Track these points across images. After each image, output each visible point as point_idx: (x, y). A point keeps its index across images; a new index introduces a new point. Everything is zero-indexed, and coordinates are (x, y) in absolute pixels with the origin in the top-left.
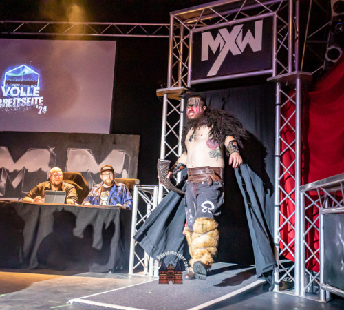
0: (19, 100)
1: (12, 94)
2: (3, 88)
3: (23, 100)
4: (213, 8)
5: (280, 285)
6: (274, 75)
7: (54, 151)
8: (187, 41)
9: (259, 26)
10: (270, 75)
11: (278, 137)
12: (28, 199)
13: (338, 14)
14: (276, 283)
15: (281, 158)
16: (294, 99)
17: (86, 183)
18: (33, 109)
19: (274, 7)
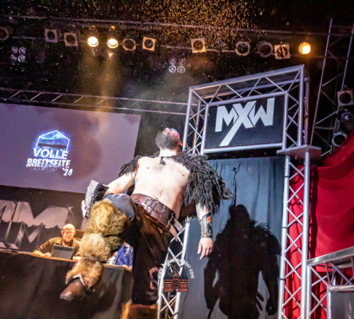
0: (47, 161)
1: (42, 155)
2: (35, 149)
3: (51, 161)
4: (229, 85)
6: (284, 148)
7: (72, 210)
8: (203, 113)
9: (271, 103)
10: (280, 148)
11: (286, 209)
12: (37, 253)
15: (288, 229)
16: (303, 172)
18: (60, 170)
19: (285, 88)
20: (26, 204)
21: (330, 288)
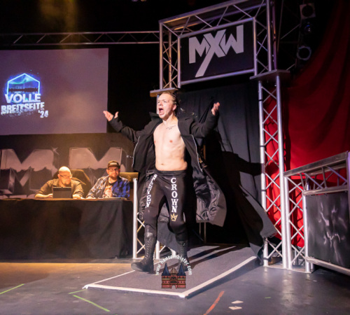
1: (15, 101)
3: (26, 106)
4: (198, 15)
5: (269, 260)
6: (256, 74)
7: (57, 151)
8: (175, 46)
9: (240, 30)
11: (262, 129)
13: (306, 18)
14: (266, 259)
15: (265, 147)
16: (275, 94)
17: (88, 178)
19: (252, 13)
20: (11, 151)
21: (304, 192)
